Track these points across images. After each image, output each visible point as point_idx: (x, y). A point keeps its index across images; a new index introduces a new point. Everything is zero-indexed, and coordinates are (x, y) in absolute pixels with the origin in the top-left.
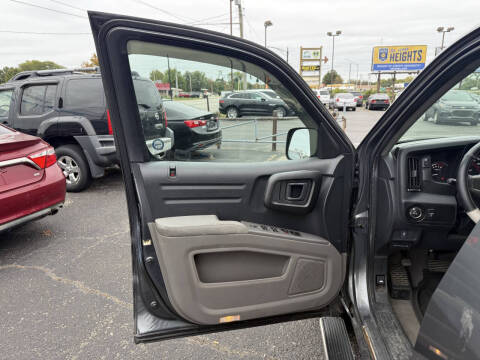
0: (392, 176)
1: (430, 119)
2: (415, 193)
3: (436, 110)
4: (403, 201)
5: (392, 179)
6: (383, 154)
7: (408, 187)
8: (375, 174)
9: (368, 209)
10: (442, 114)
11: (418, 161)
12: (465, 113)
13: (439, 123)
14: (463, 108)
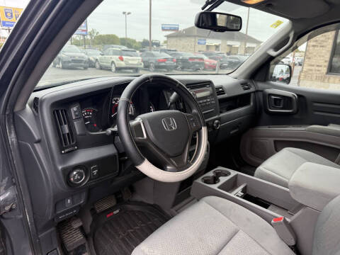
0: (37, 137)
1: (57, 66)
2: (71, 153)
3: (59, 59)
4: (60, 168)
5: (39, 141)
6: (17, 108)
7: (61, 148)
8: (12, 138)
9: (15, 184)
10: (64, 62)
11: (66, 112)
12: (80, 61)
13: (63, 68)
14: (77, 58)
